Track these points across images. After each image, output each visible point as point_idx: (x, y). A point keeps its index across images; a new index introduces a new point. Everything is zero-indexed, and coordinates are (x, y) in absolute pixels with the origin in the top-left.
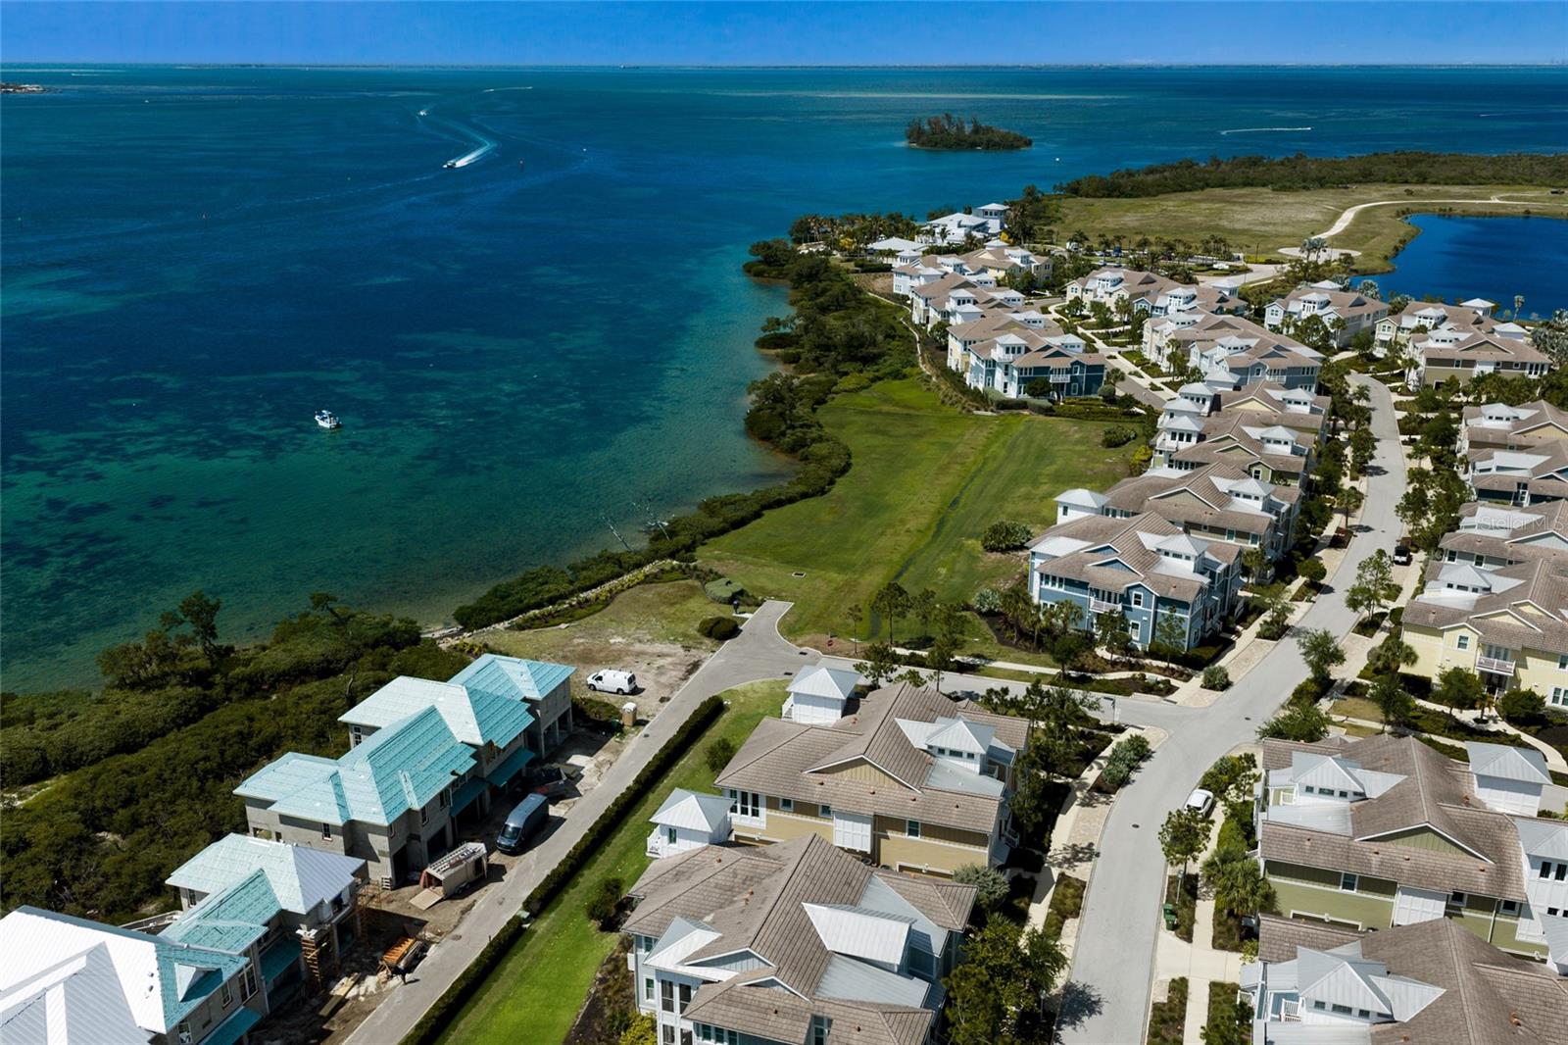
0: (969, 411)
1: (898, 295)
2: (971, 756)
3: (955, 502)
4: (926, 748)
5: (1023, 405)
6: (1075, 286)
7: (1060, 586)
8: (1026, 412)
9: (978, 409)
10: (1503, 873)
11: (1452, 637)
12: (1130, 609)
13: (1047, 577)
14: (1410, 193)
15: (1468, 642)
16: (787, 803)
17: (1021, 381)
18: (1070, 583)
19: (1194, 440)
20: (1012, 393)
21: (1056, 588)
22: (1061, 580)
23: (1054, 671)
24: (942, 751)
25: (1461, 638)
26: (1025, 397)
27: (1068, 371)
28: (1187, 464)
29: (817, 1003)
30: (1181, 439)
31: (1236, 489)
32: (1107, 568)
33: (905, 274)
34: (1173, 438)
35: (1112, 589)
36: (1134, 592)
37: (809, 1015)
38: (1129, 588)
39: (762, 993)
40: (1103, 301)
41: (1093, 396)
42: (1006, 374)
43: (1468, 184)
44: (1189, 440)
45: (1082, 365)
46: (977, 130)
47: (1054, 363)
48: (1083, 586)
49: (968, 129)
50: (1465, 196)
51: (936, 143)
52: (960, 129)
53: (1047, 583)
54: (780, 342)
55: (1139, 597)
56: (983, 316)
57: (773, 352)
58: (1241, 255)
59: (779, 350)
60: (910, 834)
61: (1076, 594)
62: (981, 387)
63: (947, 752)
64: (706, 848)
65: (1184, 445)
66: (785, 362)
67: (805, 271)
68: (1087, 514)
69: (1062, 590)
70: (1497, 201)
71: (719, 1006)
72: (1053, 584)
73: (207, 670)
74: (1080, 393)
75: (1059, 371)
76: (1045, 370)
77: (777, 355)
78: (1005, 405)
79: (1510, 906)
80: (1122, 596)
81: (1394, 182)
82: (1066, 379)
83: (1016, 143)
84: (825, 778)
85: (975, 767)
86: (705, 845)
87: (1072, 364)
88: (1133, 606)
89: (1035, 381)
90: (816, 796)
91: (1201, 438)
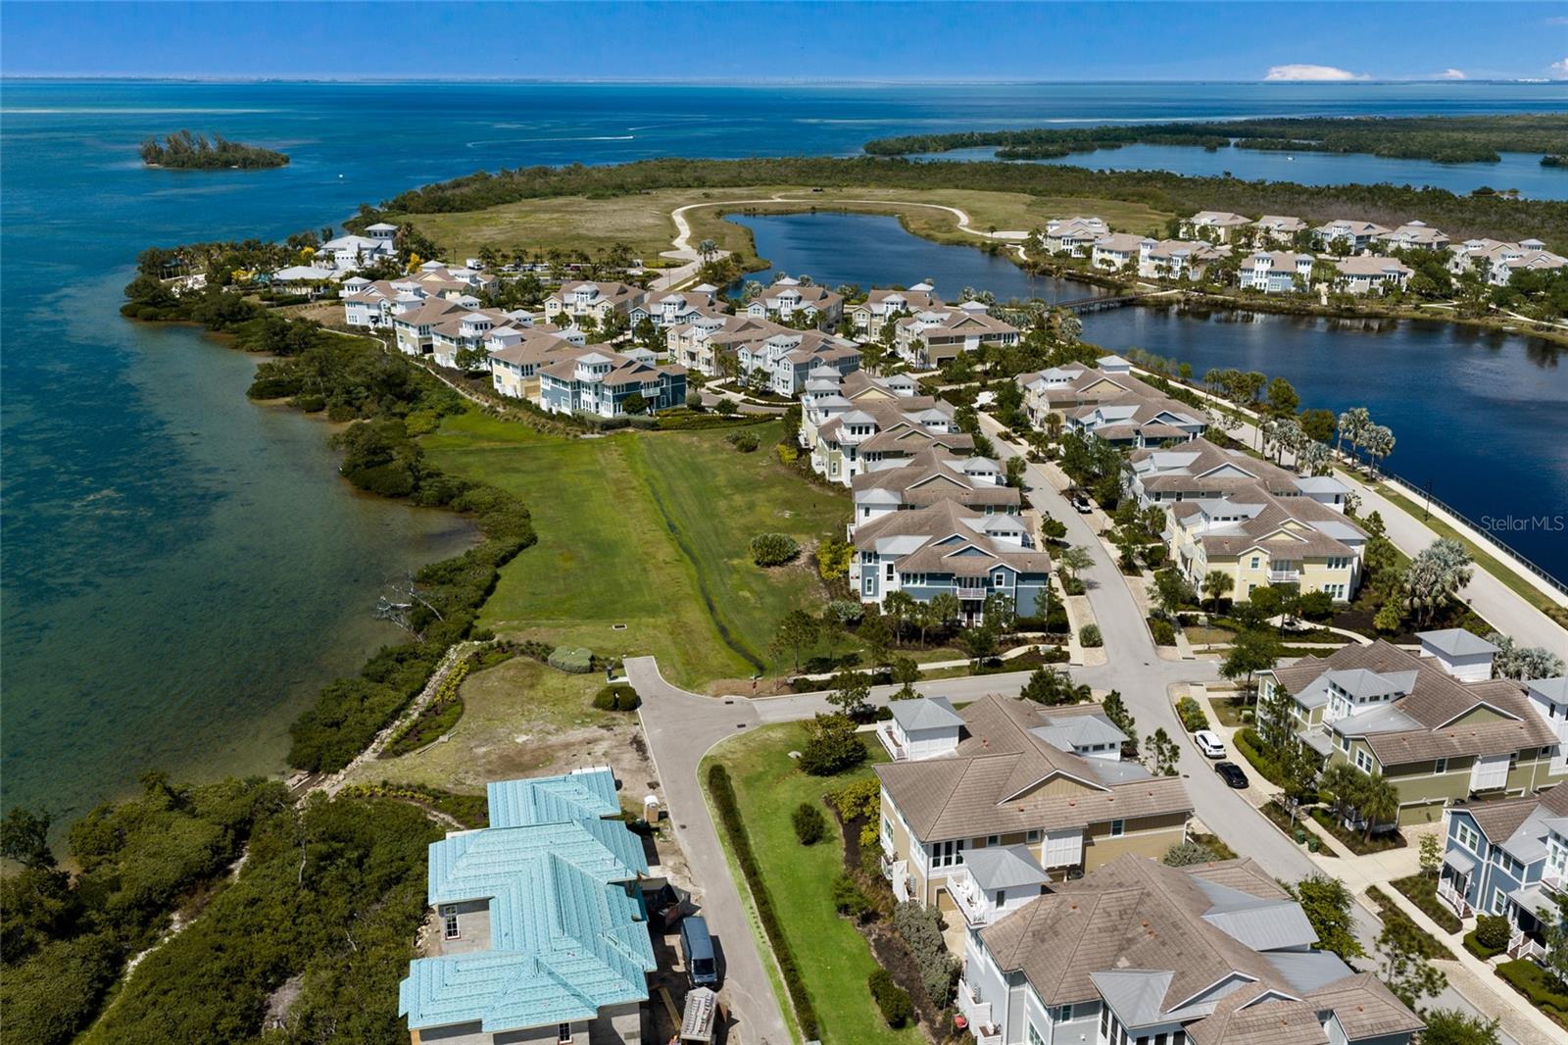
0: (576, 436)
1: (354, 327)
2: (1112, 746)
3: (672, 527)
4: (1073, 749)
5: (627, 423)
6: (553, 301)
7: (922, 582)
8: (630, 430)
9: (584, 433)
10: (1534, 726)
11: (1246, 560)
12: (993, 590)
13: (908, 576)
14: (707, 196)
15: (1259, 562)
16: (993, 840)
17: (617, 399)
18: (932, 577)
19: (872, 431)
20: (607, 412)
21: (918, 585)
22: (922, 576)
23: (967, 662)
24: (1086, 749)
25: (1254, 559)
26: (622, 414)
27: (656, 384)
28: (874, 454)
29: (1310, 1000)
30: (860, 433)
31: (971, 468)
32: (962, 557)
33: (361, 303)
34: (853, 432)
35: (974, 575)
36: (996, 574)
37: (1313, 1014)
38: (991, 571)
39: (1259, 1010)
40: (586, 313)
41: (679, 406)
42: (597, 394)
43: (739, 186)
44: (867, 432)
45: (667, 376)
46: (224, 148)
47: (643, 378)
48: (946, 577)
49: (212, 146)
50: (752, 197)
51: (184, 163)
52: (204, 146)
53: (908, 582)
54: (279, 389)
55: (1001, 577)
56: (523, 340)
57: (282, 401)
58: (639, 261)
59: (288, 399)
60: (1114, 834)
61: (940, 587)
62: (567, 410)
63: (1091, 749)
64: (1040, 900)
65: (863, 438)
66: (308, 411)
67: (225, 310)
68: (890, 512)
69: (924, 585)
70: (779, 200)
71: (1234, 1037)
72: (915, 582)
73: (69, 911)
74: (668, 405)
75: (648, 385)
76: (636, 386)
77: (289, 404)
78: (607, 426)
79: (1546, 750)
80: (984, 579)
81: (679, 187)
82: (655, 392)
83: (276, 161)
84: (1021, 803)
85: (1116, 755)
86: (1037, 897)
87: (659, 376)
88: (996, 587)
89: (628, 397)
90: (1023, 823)
91: (877, 430)
